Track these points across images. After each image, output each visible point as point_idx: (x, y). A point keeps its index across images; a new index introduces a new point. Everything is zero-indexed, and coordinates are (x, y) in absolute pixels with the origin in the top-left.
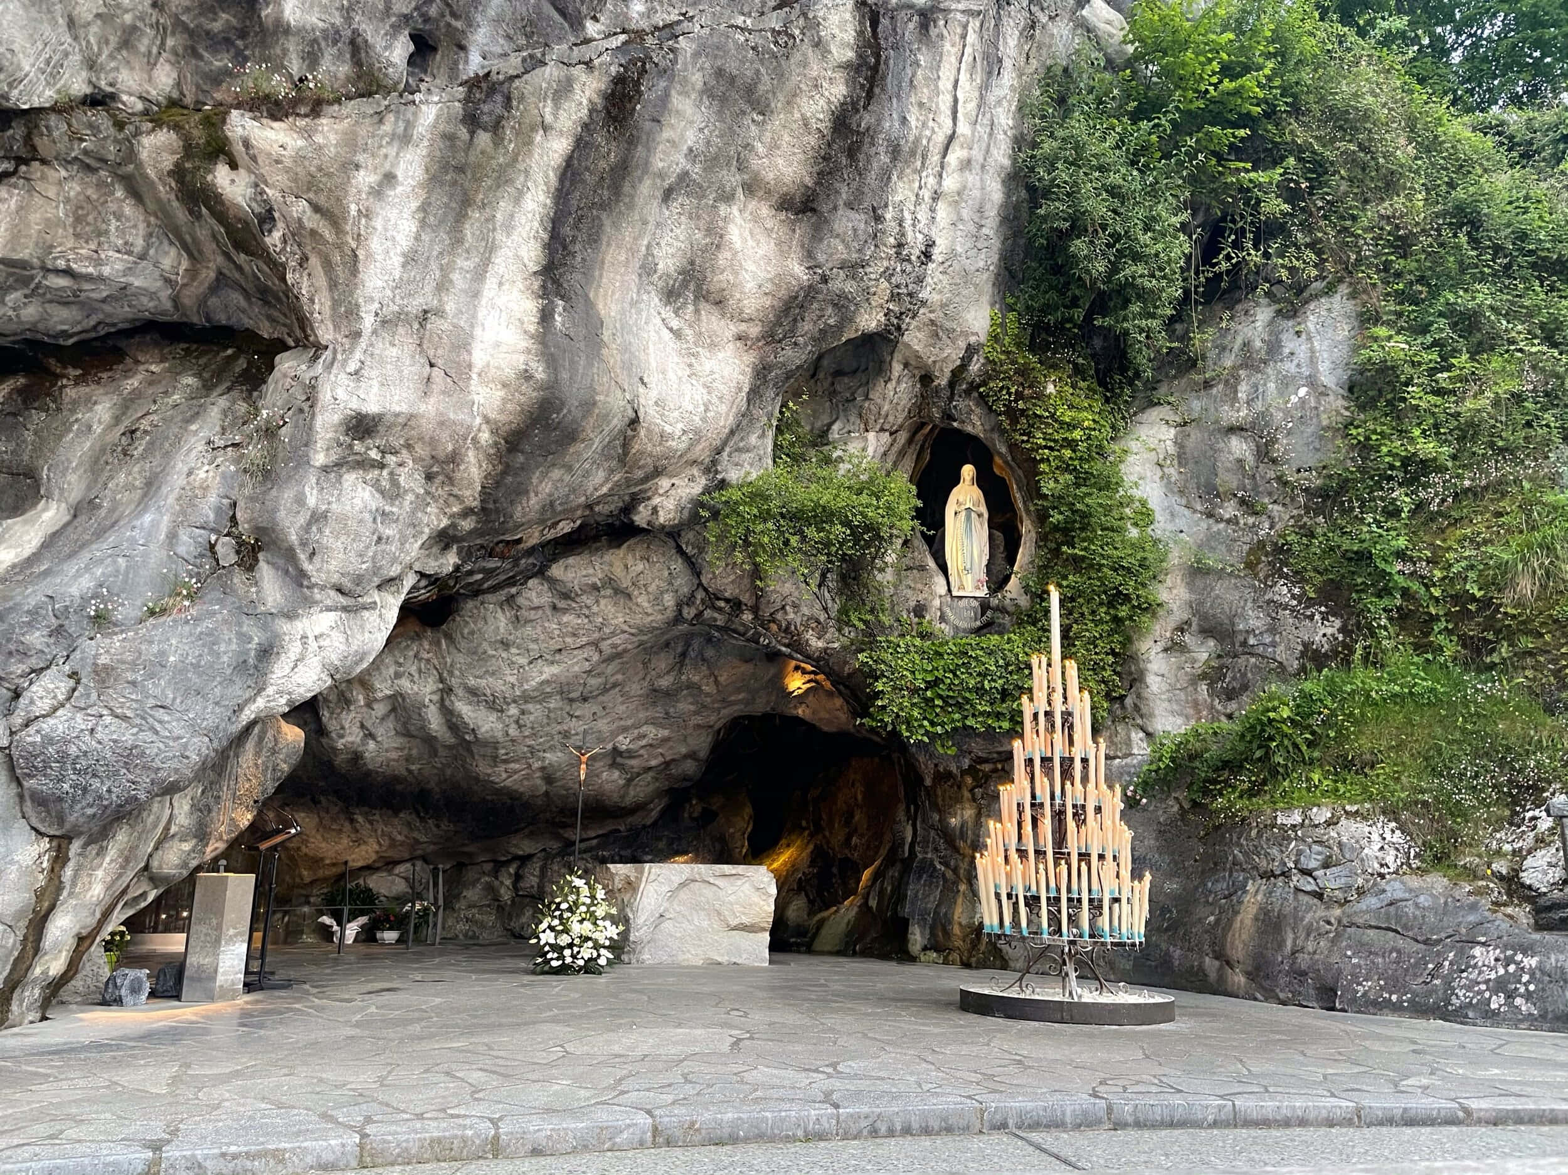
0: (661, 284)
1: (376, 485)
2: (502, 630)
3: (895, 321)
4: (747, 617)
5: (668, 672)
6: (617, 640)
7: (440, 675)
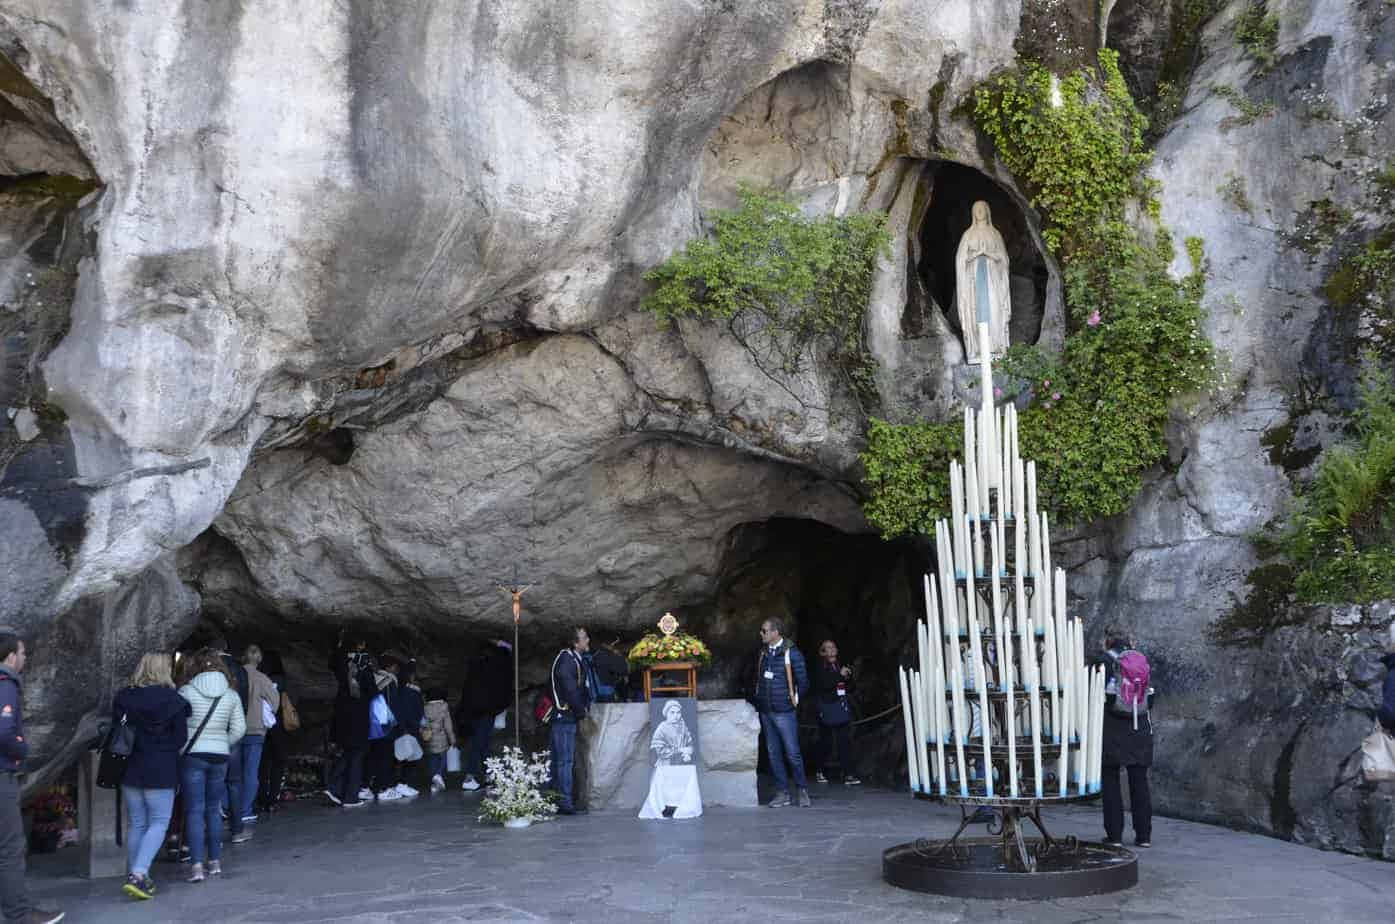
0: (506, 46)
1: (181, 333)
2: (415, 461)
3: (841, 42)
4: (703, 416)
5: (638, 485)
6: (556, 457)
7: (363, 513)
